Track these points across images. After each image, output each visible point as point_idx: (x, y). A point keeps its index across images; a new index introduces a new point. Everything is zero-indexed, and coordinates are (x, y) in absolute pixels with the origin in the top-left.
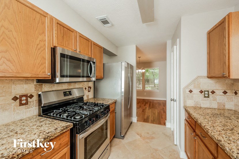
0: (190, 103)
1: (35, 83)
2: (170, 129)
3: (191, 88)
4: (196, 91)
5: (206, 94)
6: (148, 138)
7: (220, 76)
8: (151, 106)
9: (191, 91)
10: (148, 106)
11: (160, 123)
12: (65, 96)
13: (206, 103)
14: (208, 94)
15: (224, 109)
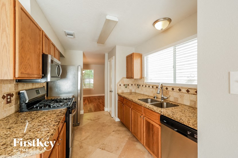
0: (120, 92)
1: (15, 83)
2: (107, 111)
3: (120, 83)
4: (122, 85)
5: (126, 86)
6: (96, 120)
7: (131, 77)
8: (90, 101)
9: (120, 85)
10: (87, 101)
11: (100, 110)
12: (37, 94)
13: (126, 91)
14: (127, 86)
15: (132, 92)
